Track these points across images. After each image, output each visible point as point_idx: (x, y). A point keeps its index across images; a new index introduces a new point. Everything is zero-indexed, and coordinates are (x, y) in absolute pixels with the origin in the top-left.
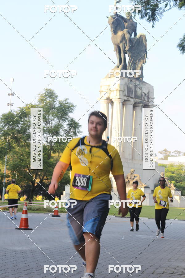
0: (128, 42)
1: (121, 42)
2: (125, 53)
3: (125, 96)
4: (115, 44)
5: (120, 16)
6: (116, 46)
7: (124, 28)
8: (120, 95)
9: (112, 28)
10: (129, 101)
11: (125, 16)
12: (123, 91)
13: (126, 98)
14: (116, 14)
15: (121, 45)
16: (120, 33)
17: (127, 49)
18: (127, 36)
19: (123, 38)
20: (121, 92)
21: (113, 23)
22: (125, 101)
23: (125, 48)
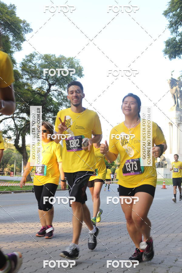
0: (179, 92)
1: (175, 92)
2: (178, 98)
3: (179, 121)
4: (172, 94)
5: (174, 79)
6: (173, 95)
7: (177, 85)
8: (176, 121)
9: (170, 86)
10: (181, 123)
11: (177, 79)
12: (178, 119)
13: (179, 122)
14: (172, 78)
15: (175, 94)
16: (174, 88)
17: (179, 96)
18: (178, 89)
19: (176, 90)
20: (177, 119)
21: (170, 83)
22: (179, 124)
23: (177, 96)
